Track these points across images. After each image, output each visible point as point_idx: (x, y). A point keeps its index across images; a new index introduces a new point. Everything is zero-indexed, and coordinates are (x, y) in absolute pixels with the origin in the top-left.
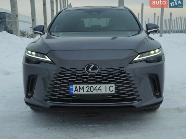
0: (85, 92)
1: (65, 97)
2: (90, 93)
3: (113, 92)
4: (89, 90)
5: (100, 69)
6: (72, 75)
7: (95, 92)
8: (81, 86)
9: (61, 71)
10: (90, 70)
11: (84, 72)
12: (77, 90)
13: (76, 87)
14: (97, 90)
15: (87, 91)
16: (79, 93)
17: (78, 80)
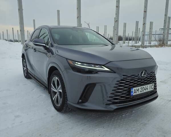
0: (140, 93)
1: (125, 99)
2: (143, 92)
3: (153, 89)
4: (142, 91)
5: (148, 73)
6: (132, 80)
7: (145, 91)
8: (138, 88)
9: (123, 78)
10: (142, 75)
11: (139, 77)
12: (135, 92)
13: (135, 90)
14: (146, 89)
15: (141, 92)
16: (136, 94)
17: (135, 84)
